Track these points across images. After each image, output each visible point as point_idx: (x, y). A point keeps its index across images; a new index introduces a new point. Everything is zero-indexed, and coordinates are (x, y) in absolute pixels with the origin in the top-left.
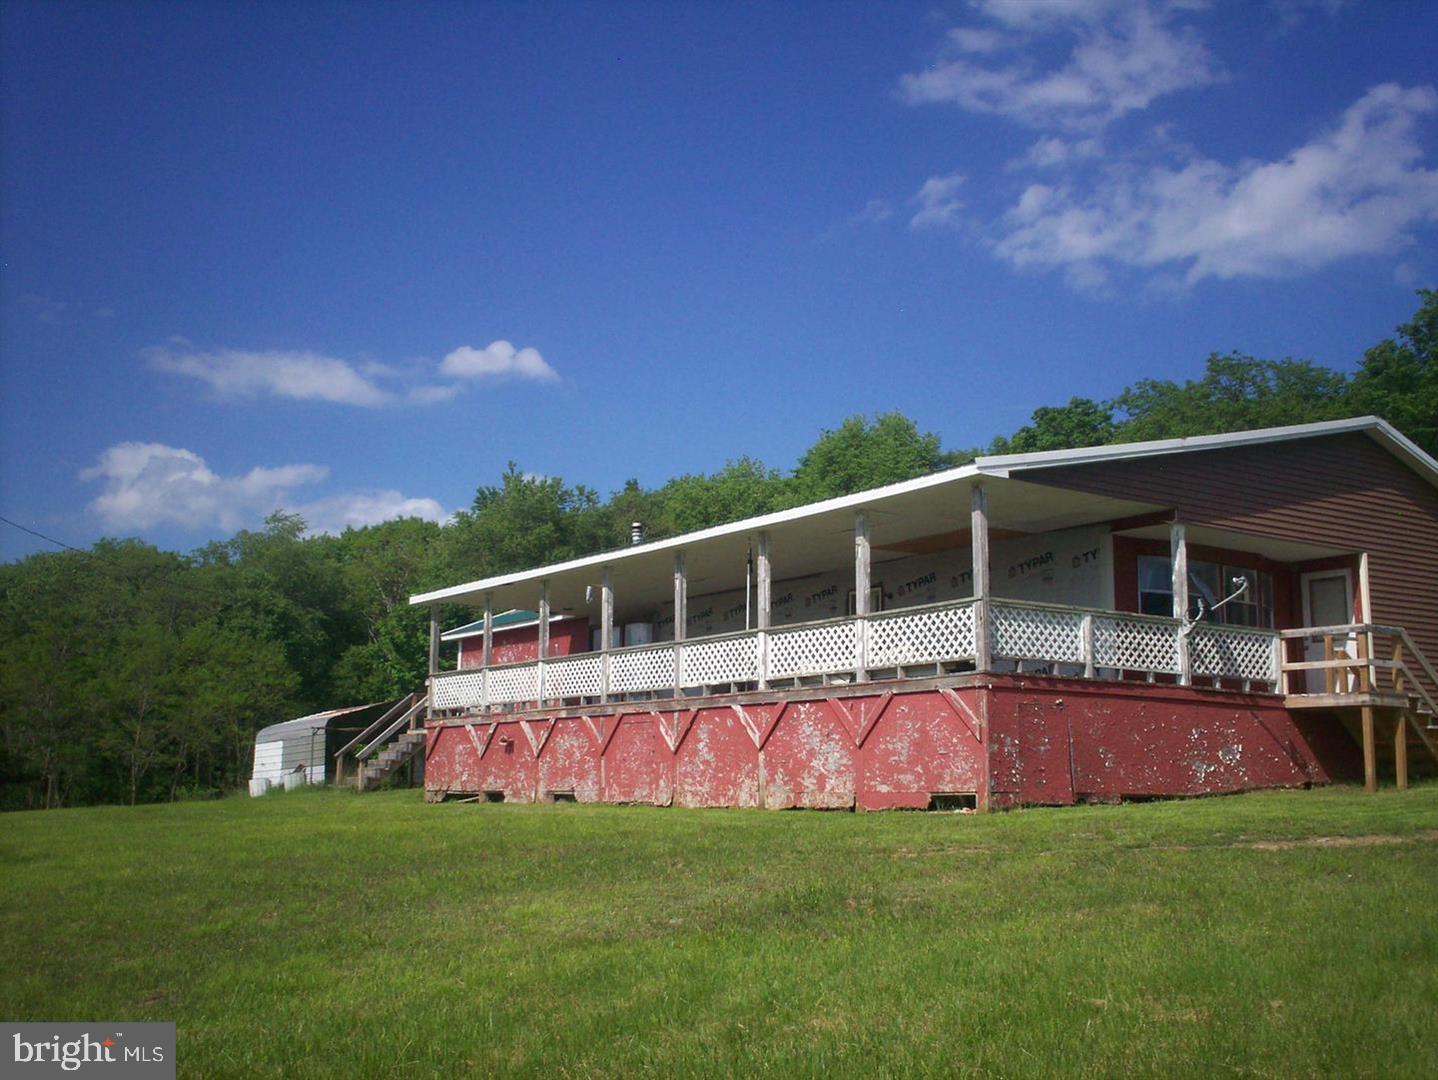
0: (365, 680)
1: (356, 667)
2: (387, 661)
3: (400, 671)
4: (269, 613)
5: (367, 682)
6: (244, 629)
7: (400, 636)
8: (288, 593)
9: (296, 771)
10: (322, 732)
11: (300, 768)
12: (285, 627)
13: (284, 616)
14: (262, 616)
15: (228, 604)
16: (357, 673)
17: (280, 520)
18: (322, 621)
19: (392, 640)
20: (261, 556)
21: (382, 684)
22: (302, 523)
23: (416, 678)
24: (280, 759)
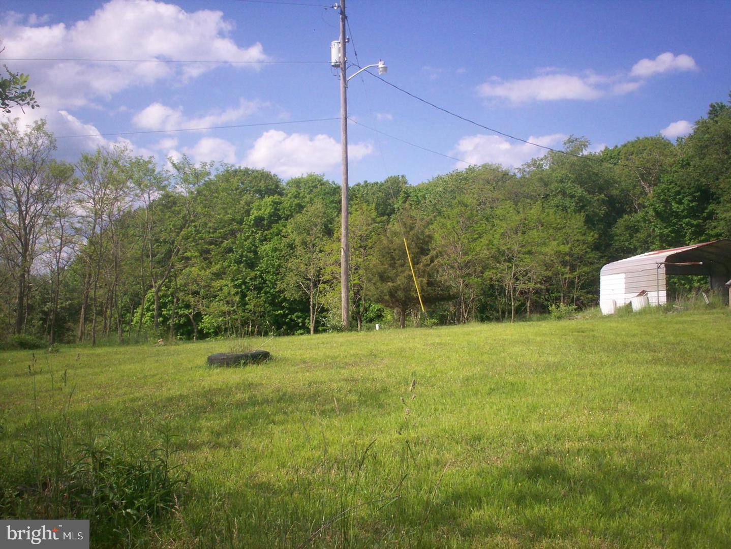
0: (635, 235)
1: (628, 228)
2: (651, 222)
3: (660, 229)
4: (572, 197)
5: (637, 237)
6: (558, 207)
7: (660, 207)
8: (582, 184)
9: (638, 296)
10: (663, 266)
11: (643, 293)
12: (582, 205)
13: (581, 199)
14: (568, 199)
15: (548, 193)
16: (628, 232)
17: (572, 142)
18: (603, 201)
19: (655, 209)
20: (563, 164)
21: (647, 238)
22: (587, 142)
23: (672, 233)
24: (623, 286)
